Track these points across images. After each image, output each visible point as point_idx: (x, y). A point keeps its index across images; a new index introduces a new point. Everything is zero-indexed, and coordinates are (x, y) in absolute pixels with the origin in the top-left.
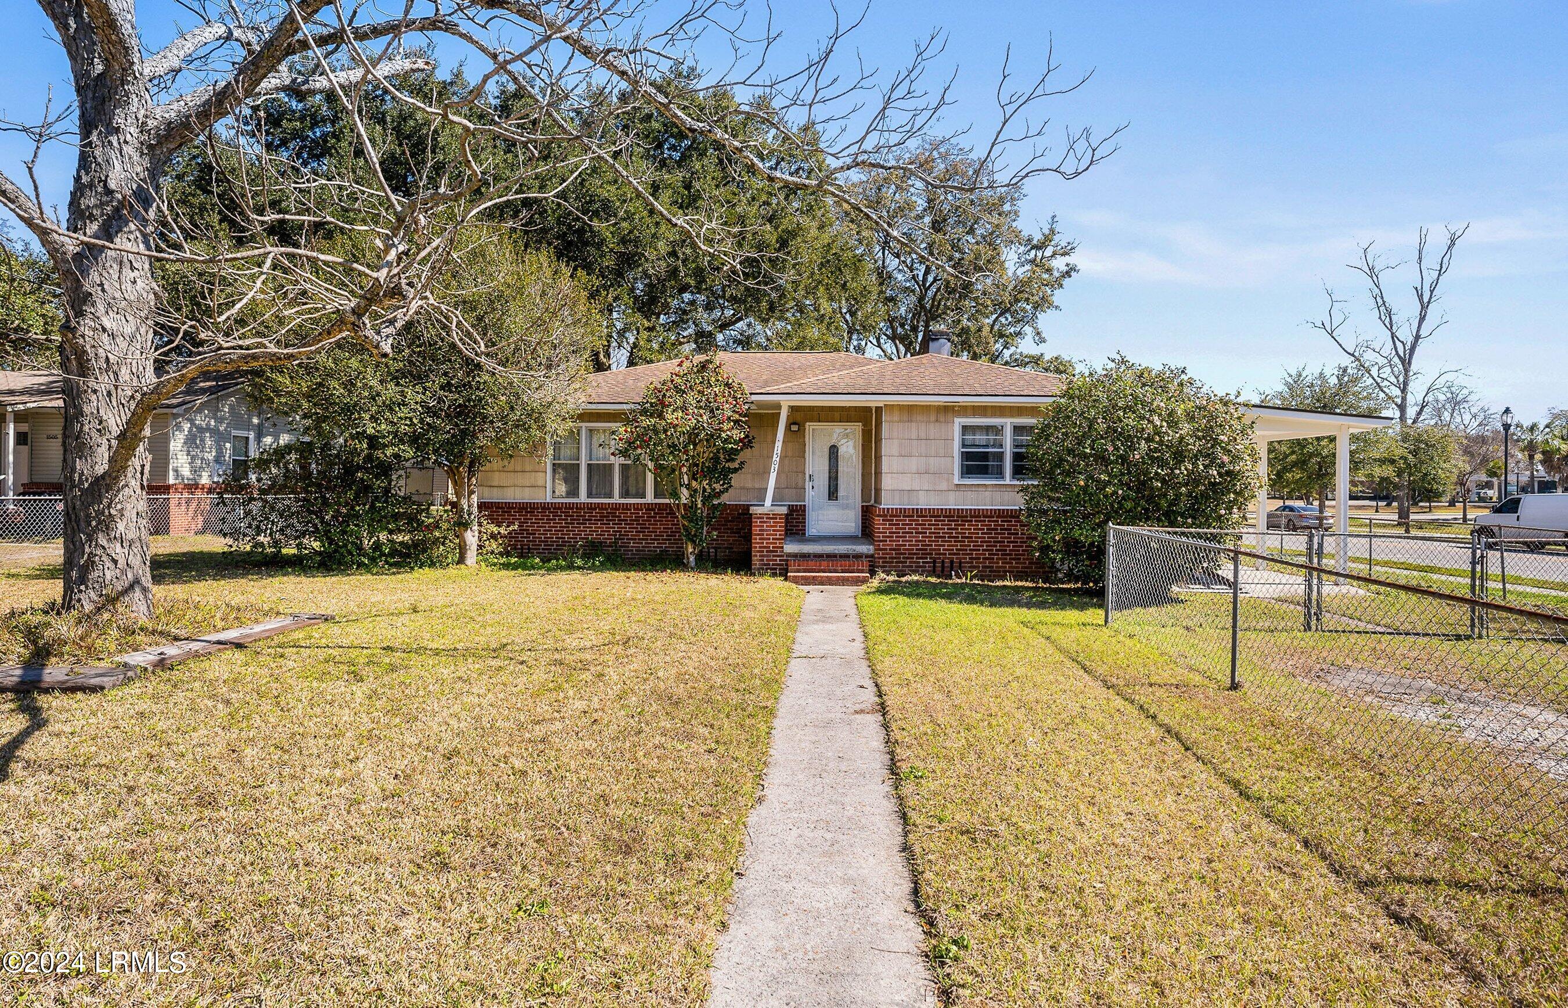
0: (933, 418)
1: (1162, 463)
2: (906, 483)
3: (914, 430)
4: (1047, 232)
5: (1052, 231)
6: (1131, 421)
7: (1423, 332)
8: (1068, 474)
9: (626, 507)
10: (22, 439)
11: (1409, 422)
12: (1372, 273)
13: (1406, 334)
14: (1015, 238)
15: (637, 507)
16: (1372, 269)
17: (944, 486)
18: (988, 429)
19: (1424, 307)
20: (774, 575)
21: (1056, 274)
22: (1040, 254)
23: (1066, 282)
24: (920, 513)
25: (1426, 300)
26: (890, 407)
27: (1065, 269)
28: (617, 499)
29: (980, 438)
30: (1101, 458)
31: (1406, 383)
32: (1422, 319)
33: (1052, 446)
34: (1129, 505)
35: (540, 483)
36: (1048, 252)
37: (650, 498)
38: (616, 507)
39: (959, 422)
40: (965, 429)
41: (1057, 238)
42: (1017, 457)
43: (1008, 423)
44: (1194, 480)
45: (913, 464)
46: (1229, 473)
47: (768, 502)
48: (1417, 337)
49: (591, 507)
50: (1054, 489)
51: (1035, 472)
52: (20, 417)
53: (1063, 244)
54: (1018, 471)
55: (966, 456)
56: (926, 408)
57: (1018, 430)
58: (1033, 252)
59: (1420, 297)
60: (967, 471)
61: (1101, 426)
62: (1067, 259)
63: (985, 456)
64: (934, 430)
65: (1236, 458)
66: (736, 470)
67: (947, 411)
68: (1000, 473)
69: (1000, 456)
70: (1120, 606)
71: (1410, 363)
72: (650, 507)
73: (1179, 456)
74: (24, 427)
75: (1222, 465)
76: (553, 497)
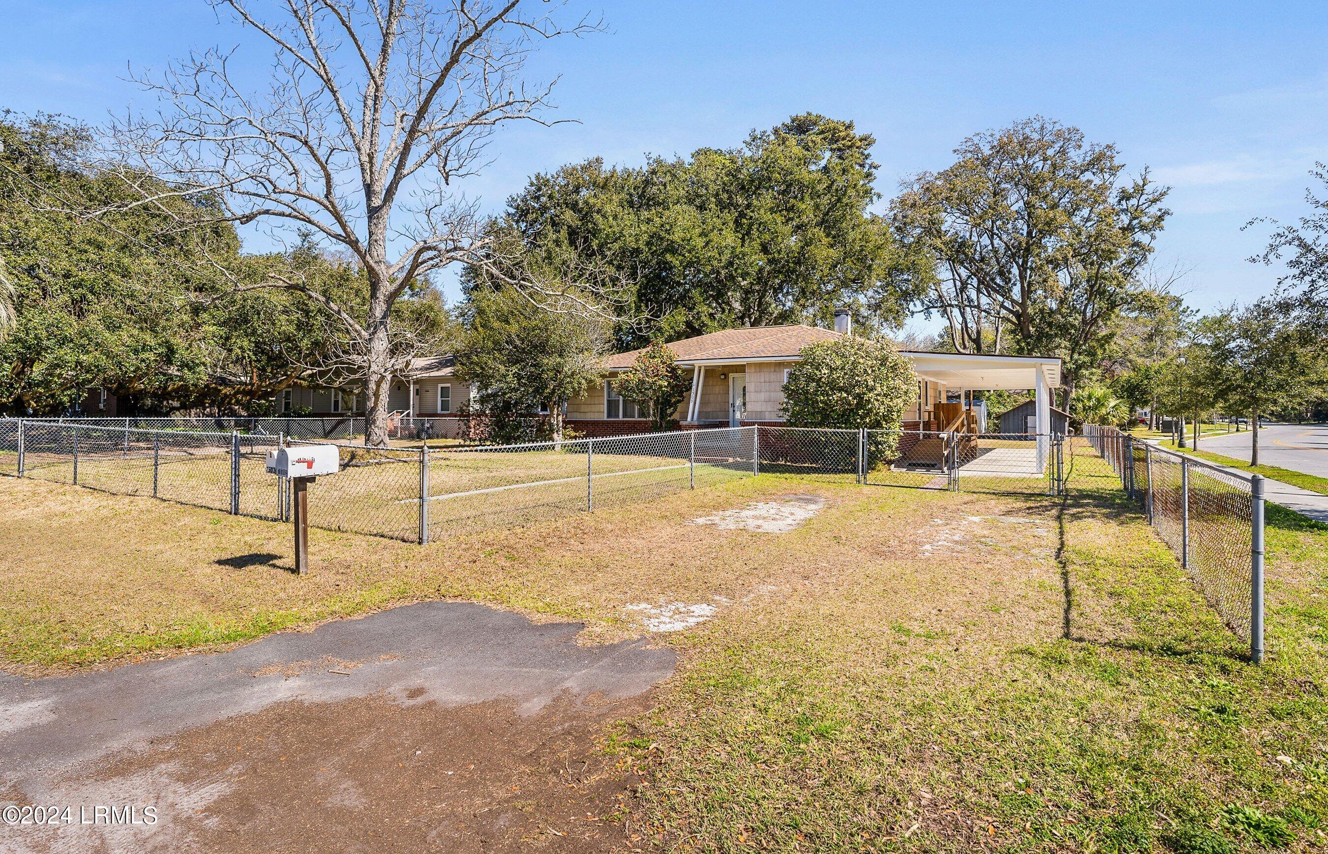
0: (772, 370)
2: (758, 407)
3: (762, 377)
10: (417, 392)
15: (646, 423)
17: (779, 409)
24: (765, 424)
26: (749, 364)
28: (636, 418)
35: (602, 409)
38: (635, 422)
45: (762, 396)
47: (690, 418)
49: (624, 423)
52: (417, 382)
56: (769, 364)
64: (773, 377)
66: (679, 402)
67: (780, 365)
74: (417, 387)
76: (608, 417)
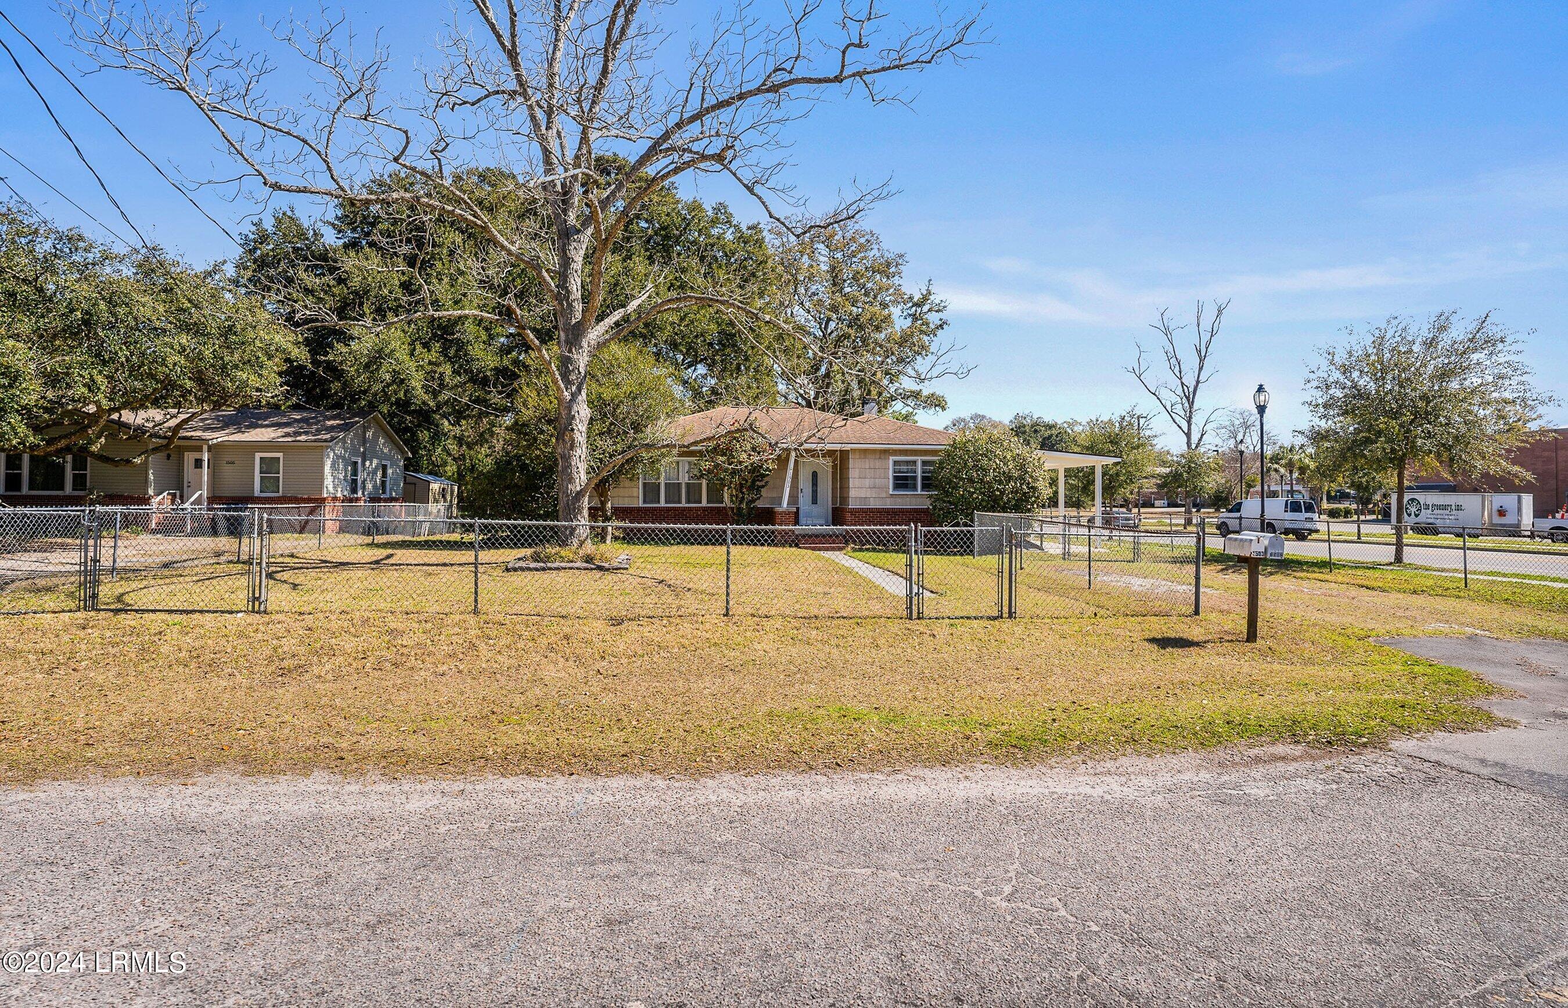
0: (878, 457)
1: (1000, 482)
2: (863, 494)
3: (867, 463)
4: (925, 293)
5: (929, 293)
6: (985, 461)
7: (1202, 378)
8: (953, 488)
9: (690, 509)
11: (1193, 446)
12: (1167, 332)
13: (1190, 380)
14: (900, 297)
15: (697, 509)
16: (1167, 328)
17: (884, 495)
18: (907, 463)
19: (1202, 360)
20: (791, 546)
21: (932, 326)
22: (919, 310)
23: (939, 332)
24: (871, 510)
25: (1203, 354)
26: (854, 450)
27: (940, 323)
28: (684, 504)
29: (904, 468)
30: (971, 480)
31: (1190, 417)
32: (1201, 369)
33: (945, 473)
34: (984, 504)
35: (635, 494)
36: (926, 308)
37: (704, 503)
38: (684, 509)
39: (892, 459)
40: (895, 463)
41: (932, 297)
42: (924, 478)
43: (919, 459)
44: (1015, 491)
45: (867, 482)
46: (1032, 487)
47: (785, 504)
48: (1198, 382)
49: (668, 509)
50: (947, 496)
51: (936, 488)
53: (937, 301)
54: (925, 487)
55: (896, 478)
56: (874, 451)
57: (924, 463)
58: (914, 309)
59: (1199, 352)
60: (897, 487)
61: (971, 464)
62: (940, 315)
63: (906, 478)
64: (878, 464)
65: (1036, 480)
66: (763, 487)
67: (886, 453)
68: (915, 488)
69: (915, 478)
70: (980, 555)
71: (1193, 402)
72: (705, 509)
73: (1010, 478)
75: (1029, 483)
76: (645, 502)
